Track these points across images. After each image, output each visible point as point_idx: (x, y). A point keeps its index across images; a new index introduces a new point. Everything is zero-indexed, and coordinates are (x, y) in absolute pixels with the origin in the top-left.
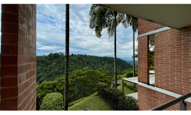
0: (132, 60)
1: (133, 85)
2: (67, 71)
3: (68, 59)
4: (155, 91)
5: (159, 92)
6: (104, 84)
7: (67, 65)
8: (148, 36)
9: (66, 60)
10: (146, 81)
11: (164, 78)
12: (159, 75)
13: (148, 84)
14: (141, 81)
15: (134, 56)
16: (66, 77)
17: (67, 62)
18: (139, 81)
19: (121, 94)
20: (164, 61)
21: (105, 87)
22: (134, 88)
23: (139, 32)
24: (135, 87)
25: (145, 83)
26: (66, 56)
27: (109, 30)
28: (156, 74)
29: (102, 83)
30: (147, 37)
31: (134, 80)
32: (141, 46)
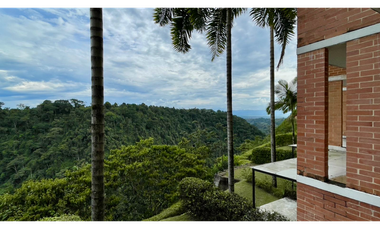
1: (270, 179)
2: (99, 153)
3: (99, 117)
4: (346, 199)
5: (357, 202)
6: (200, 182)
7: (99, 136)
8: (327, 49)
9: (93, 120)
10: (319, 171)
11: (373, 164)
12: (358, 156)
13: (327, 180)
14: (306, 171)
15: (274, 106)
16: (96, 170)
17: (98, 126)
18: (301, 174)
19: (249, 208)
20: (374, 119)
23: (299, 40)
24: (276, 186)
25: (317, 178)
26: (94, 107)
27: (213, 36)
28: (351, 155)
29: (194, 179)
30: (322, 53)
31: (286, 169)
32: (306, 77)
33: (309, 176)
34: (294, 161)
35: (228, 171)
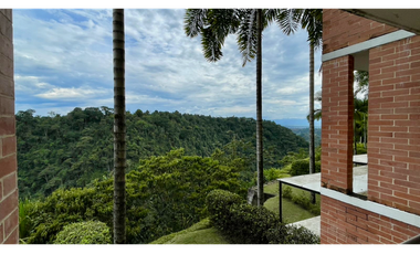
0: (308, 125)
1: (308, 196)
2: (120, 160)
3: (121, 125)
4: (367, 213)
5: (377, 215)
6: (227, 194)
7: (121, 143)
8: (351, 57)
9: (115, 128)
10: (343, 183)
11: (393, 176)
12: (379, 167)
13: (350, 192)
14: (330, 183)
16: (117, 176)
17: (120, 134)
18: (325, 186)
19: (276, 221)
20: (394, 129)
21: (230, 203)
22: (310, 204)
23: (324, 46)
24: (314, 202)
25: (340, 190)
26: (117, 117)
27: (244, 39)
28: (371, 166)
29: (222, 192)
30: (346, 60)
31: (312, 182)
32: (330, 86)
33: (332, 188)
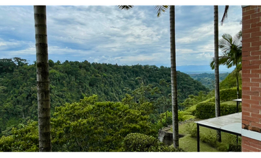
0: (213, 71)
2: (45, 110)
3: (44, 74)
6: (144, 137)
7: (45, 93)
9: (38, 78)
15: (218, 61)
16: (42, 127)
17: (44, 83)
18: (246, 128)
21: (148, 146)
24: (220, 140)
26: (39, 65)
29: (138, 135)
32: (251, 31)
33: (254, 130)
34: (239, 115)
35: (173, 127)
